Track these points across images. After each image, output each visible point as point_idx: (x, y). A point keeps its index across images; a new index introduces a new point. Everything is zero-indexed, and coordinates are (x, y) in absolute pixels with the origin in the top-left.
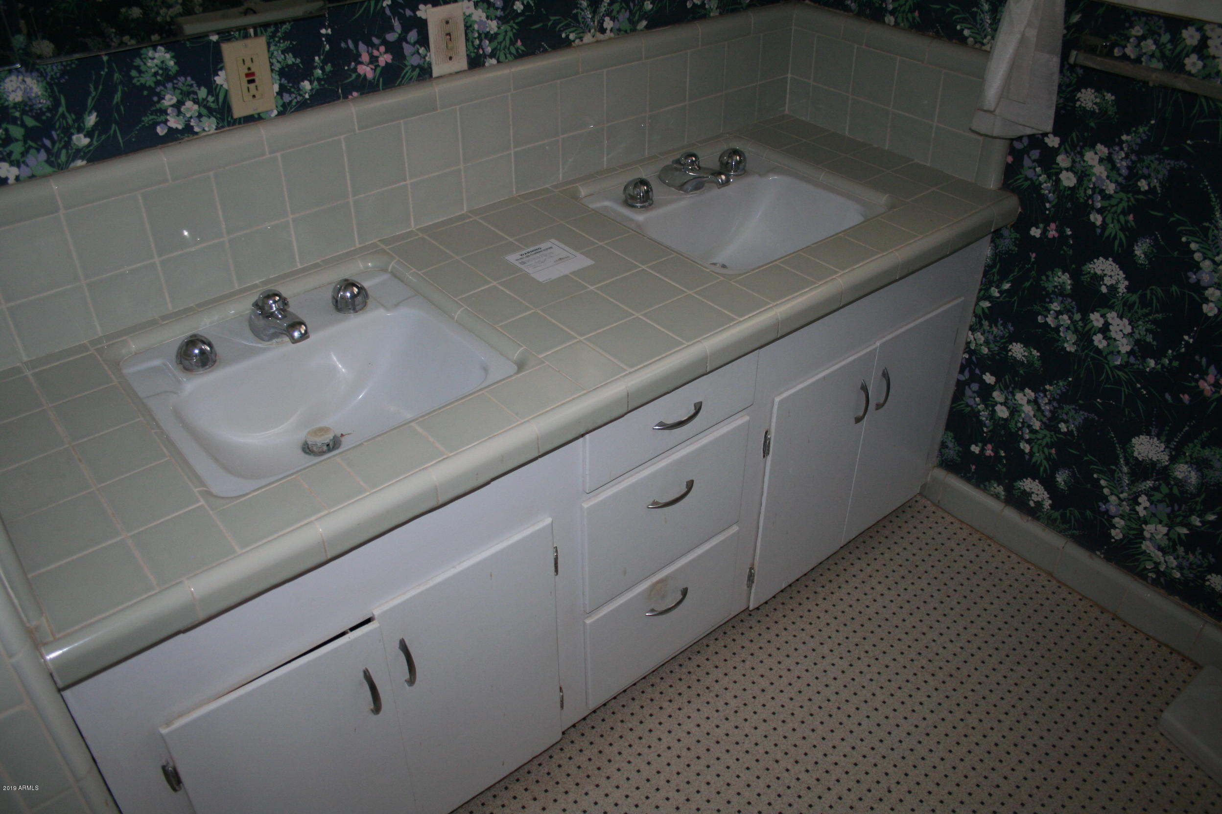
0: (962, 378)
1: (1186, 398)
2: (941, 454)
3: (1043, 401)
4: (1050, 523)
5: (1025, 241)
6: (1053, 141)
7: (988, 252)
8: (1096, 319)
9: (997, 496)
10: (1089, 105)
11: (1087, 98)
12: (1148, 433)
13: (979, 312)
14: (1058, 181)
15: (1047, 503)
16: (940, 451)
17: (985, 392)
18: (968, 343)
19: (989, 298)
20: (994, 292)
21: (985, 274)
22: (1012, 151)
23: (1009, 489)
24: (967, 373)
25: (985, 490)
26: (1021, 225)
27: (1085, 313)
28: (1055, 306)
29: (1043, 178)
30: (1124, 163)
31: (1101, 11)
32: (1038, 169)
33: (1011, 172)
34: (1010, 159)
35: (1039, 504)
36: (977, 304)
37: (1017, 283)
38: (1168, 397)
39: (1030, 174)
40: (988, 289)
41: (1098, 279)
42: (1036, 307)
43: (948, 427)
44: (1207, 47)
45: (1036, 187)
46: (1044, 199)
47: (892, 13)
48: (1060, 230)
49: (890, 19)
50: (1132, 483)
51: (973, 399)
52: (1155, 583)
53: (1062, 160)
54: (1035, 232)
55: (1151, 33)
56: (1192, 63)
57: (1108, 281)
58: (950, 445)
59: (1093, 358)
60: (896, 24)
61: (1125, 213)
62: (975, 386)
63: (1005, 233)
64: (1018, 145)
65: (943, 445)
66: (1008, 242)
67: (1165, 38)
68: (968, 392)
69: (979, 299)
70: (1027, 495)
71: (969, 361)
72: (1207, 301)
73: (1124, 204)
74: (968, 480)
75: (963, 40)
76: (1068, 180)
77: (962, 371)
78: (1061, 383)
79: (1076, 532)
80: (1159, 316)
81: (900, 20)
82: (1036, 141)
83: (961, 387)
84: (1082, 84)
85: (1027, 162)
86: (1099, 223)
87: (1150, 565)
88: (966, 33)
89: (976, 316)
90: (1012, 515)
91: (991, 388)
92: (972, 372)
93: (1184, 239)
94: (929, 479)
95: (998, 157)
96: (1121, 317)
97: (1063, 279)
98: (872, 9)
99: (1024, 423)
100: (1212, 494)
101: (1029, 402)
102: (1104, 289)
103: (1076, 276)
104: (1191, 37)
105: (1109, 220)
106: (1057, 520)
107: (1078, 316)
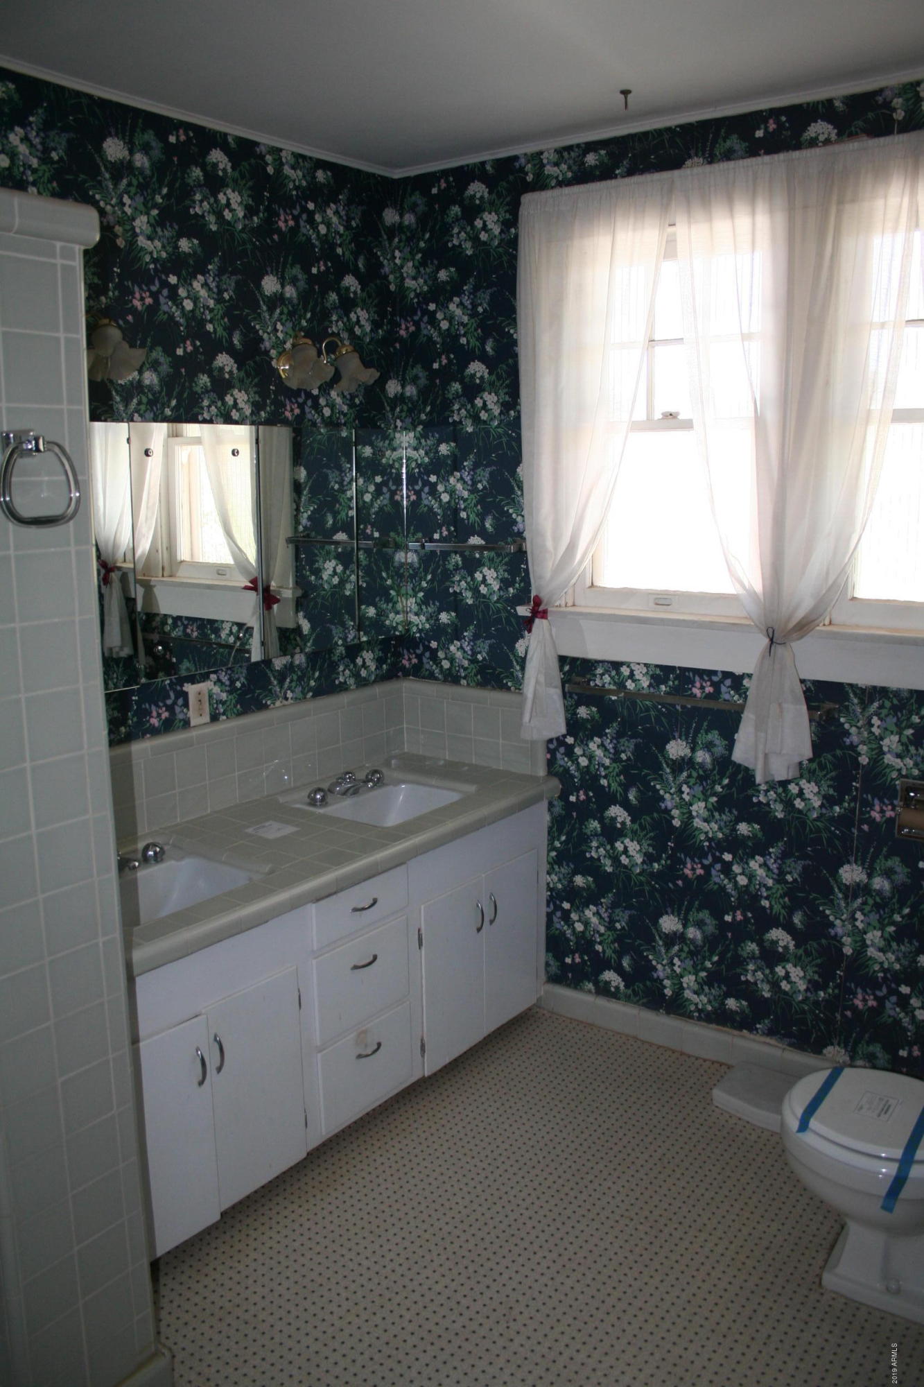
0: (549, 910)
2: (547, 972)
3: (602, 911)
4: (628, 999)
5: (569, 806)
6: (570, 740)
7: (547, 818)
8: (619, 846)
9: (590, 991)
10: (585, 716)
11: (583, 712)
12: (667, 913)
13: (551, 860)
14: (578, 764)
15: (622, 986)
16: (546, 970)
17: (566, 916)
18: (548, 884)
19: (554, 849)
20: (557, 844)
21: (549, 834)
22: (549, 750)
23: (596, 983)
24: (552, 906)
25: (582, 990)
26: (564, 796)
27: (612, 844)
28: (594, 844)
29: (569, 763)
30: (611, 746)
31: (579, 662)
32: (566, 759)
33: (551, 763)
34: (549, 756)
35: (617, 988)
36: (548, 855)
37: (569, 835)
38: (671, 885)
39: (562, 763)
40: (553, 843)
41: (614, 819)
42: (584, 848)
43: (548, 950)
44: (634, 675)
45: (567, 770)
46: (573, 777)
47: (465, 678)
48: (586, 794)
49: (464, 682)
50: (667, 951)
51: (559, 924)
52: (699, 1019)
53: (577, 751)
54: (573, 799)
55: (607, 671)
56: (630, 685)
57: (619, 820)
58: (552, 963)
59: (624, 872)
60: (468, 684)
61: (618, 775)
62: (559, 914)
63: (555, 803)
64: (552, 746)
65: (547, 964)
66: (558, 810)
67: (613, 673)
68: (555, 919)
69: (549, 851)
70: (608, 983)
71: (551, 896)
72: (673, 818)
73: (617, 770)
74: (568, 986)
75: (508, 689)
76: (584, 762)
77: (548, 906)
78: (610, 895)
79: (645, 1000)
80: (652, 834)
81: (470, 682)
82: (560, 741)
83: (549, 916)
84: (578, 704)
85: (558, 756)
86: (606, 785)
87: (693, 1008)
88: (510, 684)
89: (549, 863)
90: (602, 1002)
91: (568, 912)
92: (555, 904)
93: (652, 784)
94: (542, 993)
95: (542, 756)
96: (632, 840)
97: (595, 824)
98: (452, 678)
99: (594, 931)
100: (712, 942)
101: (594, 914)
102: (619, 826)
103: (601, 820)
104: (625, 671)
105: (611, 782)
106: (630, 995)
107: (608, 847)
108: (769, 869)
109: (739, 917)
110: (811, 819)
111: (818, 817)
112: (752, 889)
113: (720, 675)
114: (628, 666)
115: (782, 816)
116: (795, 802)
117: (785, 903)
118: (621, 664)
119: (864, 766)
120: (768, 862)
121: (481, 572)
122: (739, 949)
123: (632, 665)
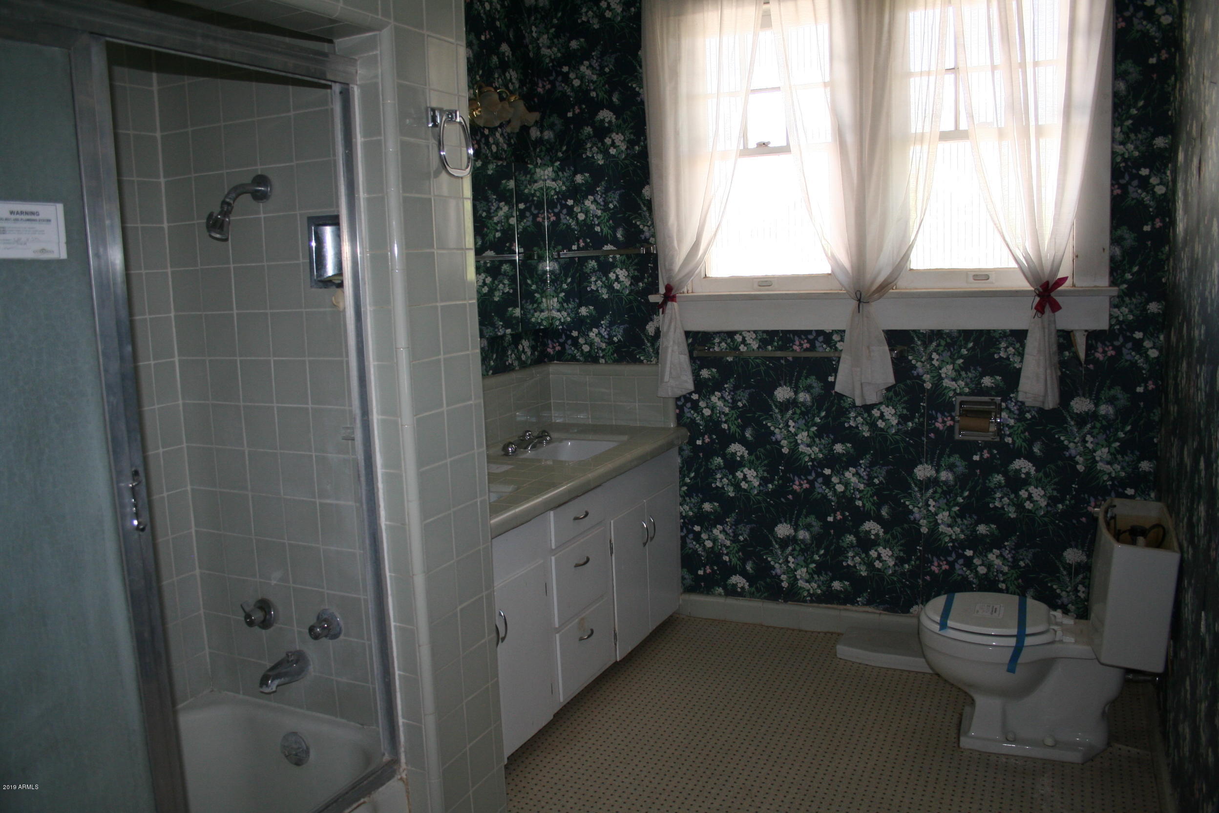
0: (683, 534)
1: (790, 497)
2: (683, 584)
3: (728, 528)
4: (752, 595)
5: (696, 449)
6: (695, 397)
7: (679, 460)
8: (739, 475)
9: (720, 595)
10: (707, 376)
11: (705, 373)
12: (781, 522)
13: (682, 494)
14: (703, 414)
15: (747, 586)
16: (682, 583)
17: (697, 537)
18: (681, 513)
19: (685, 484)
20: (688, 480)
21: (680, 472)
22: (678, 407)
23: (725, 587)
24: (685, 530)
25: (713, 594)
26: (691, 441)
27: (733, 473)
28: (719, 476)
29: (695, 415)
30: (729, 397)
31: (700, 335)
32: (692, 412)
33: (679, 417)
34: (678, 411)
35: (743, 588)
36: (680, 490)
37: (697, 472)
38: (783, 500)
39: (688, 415)
40: (684, 480)
41: (734, 454)
42: (710, 480)
43: (683, 567)
44: (746, 341)
45: (693, 421)
46: (698, 425)
47: (603, 357)
48: (710, 437)
49: (602, 361)
50: (783, 552)
51: (692, 544)
52: (812, 601)
53: (702, 404)
54: (699, 442)
55: (723, 340)
56: (742, 348)
57: (739, 454)
58: (687, 576)
59: (744, 495)
60: (606, 362)
61: (736, 419)
62: (691, 536)
63: (685, 447)
64: (680, 403)
65: (683, 578)
66: (687, 452)
67: (729, 341)
68: (688, 541)
69: (681, 487)
70: (735, 586)
71: (684, 523)
72: (783, 447)
73: (735, 416)
74: (701, 593)
75: (641, 362)
76: (707, 412)
77: (682, 530)
78: (733, 515)
79: (766, 594)
80: (766, 462)
81: (607, 359)
82: (687, 398)
83: (683, 539)
84: (701, 368)
85: (686, 410)
86: (726, 428)
87: (805, 594)
88: (642, 358)
89: (681, 496)
90: (731, 601)
91: (699, 533)
92: (687, 528)
93: (764, 423)
94: (681, 602)
95: (672, 412)
96: (750, 469)
97: (719, 460)
98: (592, 358)
99: (721, 545)
100: (818, 540)
101: (721, 532)
102: (738, 459)
103: (724, 457)
104: (738, 338)
105: (730, 425)
106: (754, 592)
107: (731, 477)
108: (860, 477)
109: (839, 517)
110: (890, 434)
111: (896, 432)
112: (848, 493)
113: (814, 334)
114: (741, 334)
115: (868, 435)
116: (878, 423)
117: (874, 500)
118: (735, 333)
119: (928, 390)
120: (859, 471)
121: (614, 272)
122: (841, 541)
123: (743, 333)
